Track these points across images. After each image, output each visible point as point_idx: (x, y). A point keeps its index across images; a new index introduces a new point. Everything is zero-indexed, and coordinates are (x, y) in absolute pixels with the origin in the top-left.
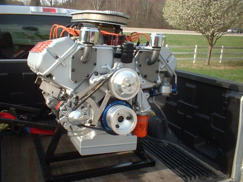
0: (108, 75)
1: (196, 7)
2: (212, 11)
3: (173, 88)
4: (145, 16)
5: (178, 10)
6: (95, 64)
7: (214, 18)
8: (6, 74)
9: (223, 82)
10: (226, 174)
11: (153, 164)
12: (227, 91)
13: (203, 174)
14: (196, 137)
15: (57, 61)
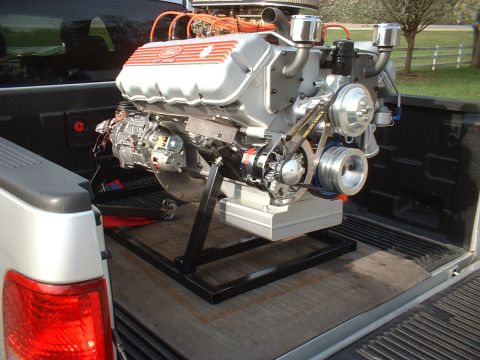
0: (326, 98)
3: (393, 115)
6: (302, 80)
8: (9, 118)
9: (449, 102)
10: (461, 246)
11: (353, 248)
12: (454, 115)
13: (434, 253)
14: (397, 198)
15: (248, 76)
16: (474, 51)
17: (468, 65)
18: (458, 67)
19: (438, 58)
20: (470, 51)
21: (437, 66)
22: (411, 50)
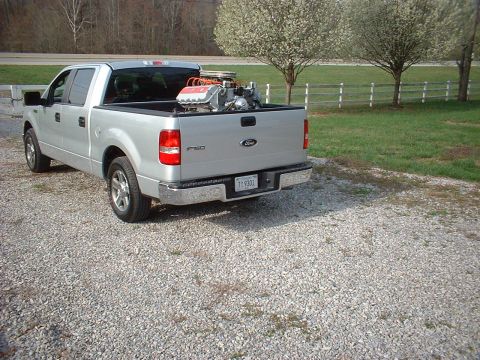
1: (264, 29)
2: (286, 35)
4: (167, 31)
5: (238, 33)
7: (289, 45)
15: (212, 96)
16: (461, 86)
17: (456, 98)
18: (447, 99)
19: (427, 92)
20: (457, 86)
21: (426, 99)
22: (398, 85)
